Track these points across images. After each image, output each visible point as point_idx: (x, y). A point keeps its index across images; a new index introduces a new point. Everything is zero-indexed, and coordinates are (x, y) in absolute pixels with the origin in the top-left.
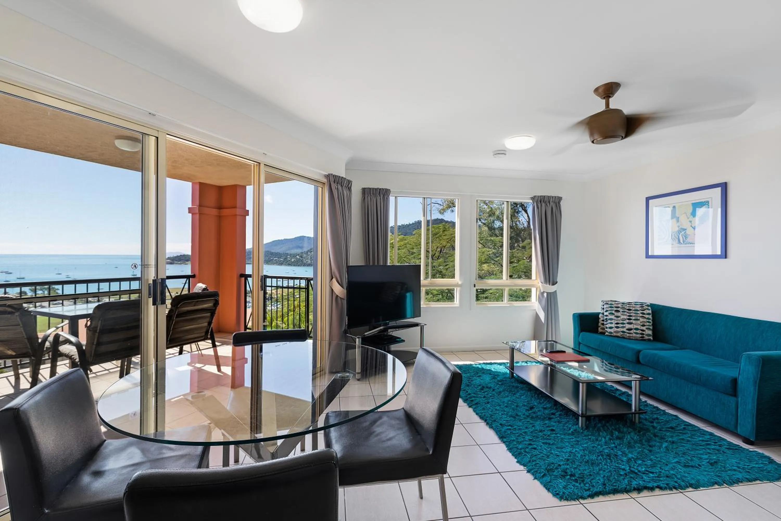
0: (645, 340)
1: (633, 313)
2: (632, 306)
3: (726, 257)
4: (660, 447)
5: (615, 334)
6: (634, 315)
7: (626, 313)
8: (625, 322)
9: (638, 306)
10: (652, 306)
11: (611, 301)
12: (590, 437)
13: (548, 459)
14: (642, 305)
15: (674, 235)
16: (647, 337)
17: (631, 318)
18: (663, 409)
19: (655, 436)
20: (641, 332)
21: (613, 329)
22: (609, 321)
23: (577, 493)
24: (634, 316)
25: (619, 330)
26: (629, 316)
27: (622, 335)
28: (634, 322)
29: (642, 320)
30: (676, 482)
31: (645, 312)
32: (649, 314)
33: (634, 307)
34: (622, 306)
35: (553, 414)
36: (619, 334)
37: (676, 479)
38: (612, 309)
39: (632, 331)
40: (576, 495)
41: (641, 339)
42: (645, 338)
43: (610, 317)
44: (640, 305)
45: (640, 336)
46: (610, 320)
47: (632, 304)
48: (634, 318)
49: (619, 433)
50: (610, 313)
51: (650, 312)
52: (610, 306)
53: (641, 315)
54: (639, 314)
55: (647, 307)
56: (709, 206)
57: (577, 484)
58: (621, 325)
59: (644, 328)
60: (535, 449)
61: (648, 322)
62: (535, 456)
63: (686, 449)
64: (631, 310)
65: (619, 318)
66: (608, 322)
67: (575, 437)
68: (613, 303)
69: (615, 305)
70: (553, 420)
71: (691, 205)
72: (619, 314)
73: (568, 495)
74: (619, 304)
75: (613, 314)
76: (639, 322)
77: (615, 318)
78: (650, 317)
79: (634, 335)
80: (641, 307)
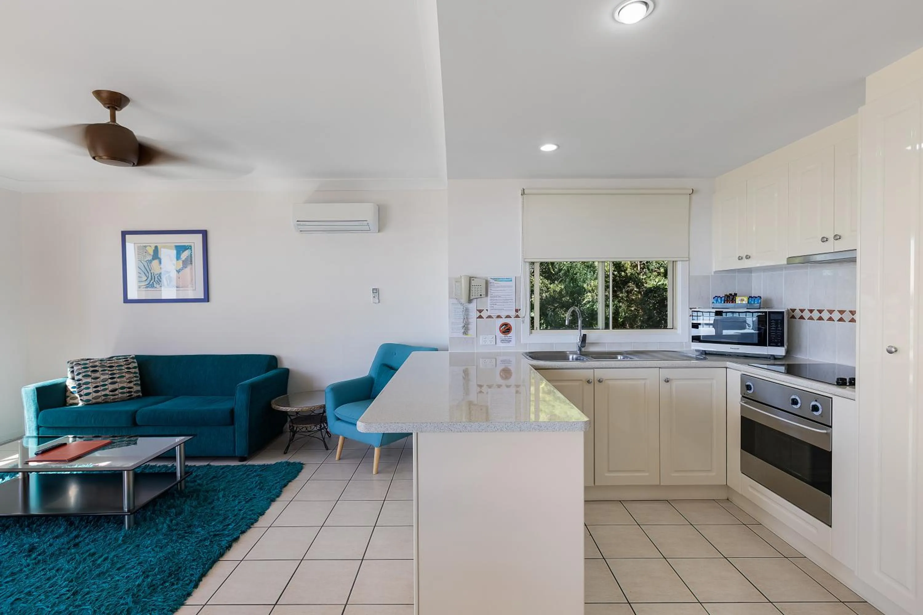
0: (133, 398)
1: (116, 369)
2: (113, 361)
3: (208, 301)
4: (218, 499)
5: (94, 401)
6: (118, 371)
7: (107, 372)
8: (106, 383)
9: (121, 360)
10: (137, 357)
11: (83, 360)
12: (148, 532)
13: (119, 590)
14: (126, 358)
15: (157, 277)
16: (136, 395)
17: (115, 376)
18: (193, 465)
19: (207, 492)
20: (128, 390)
21: (92, 394)
22: (84, 386)
23: (182, 595)
24: (118, 373)
25: (99, 394)
26: (111, 374)
27: (104, 399)
28: (118, 380)
29: (128, 376)
30: (250, 519)
31: (130, 366)
32: (135, 368)
33: (117, 363)
34: (100, 363)
35: (76, 537)
36: (100, 400)
37: (249, 517)
38: (88, 369)
39: (117, 392)
40: (182, 598)
41: (128, 398)
42: (133, 396)
43: (85, 380)
44: (124, 358)
45: (128, 395)
46: (85, 384)
47: (114, 359)
48: (118, 376)
49: (175, 509)
50: (83, 376)
51: (136, 365)
52: (82, 366)
53: (127, 370)
54: (123, 370)
55: (132, 360)
56: (191, 250)
57: (175, 587)
58: (102, 388)
59: (131, 385)
60: (88, 593)
61: (135, 377)
62: (97, 600)
63: (237, 488)
64: (113, 367)
65: (98, 380)
66: (82, 388)
67: (130, 544)
68: (88, 362)
69: (91, 364)
70: (81, 545)
71: (174, 247)
72: (97, 375)
73: (174, 605)
74: (95, 362)
75: (89, 376)
76: (124, 379)
77: (93, 380)
78: (137, 370)
79: (120, 395)
80: (125, 361)
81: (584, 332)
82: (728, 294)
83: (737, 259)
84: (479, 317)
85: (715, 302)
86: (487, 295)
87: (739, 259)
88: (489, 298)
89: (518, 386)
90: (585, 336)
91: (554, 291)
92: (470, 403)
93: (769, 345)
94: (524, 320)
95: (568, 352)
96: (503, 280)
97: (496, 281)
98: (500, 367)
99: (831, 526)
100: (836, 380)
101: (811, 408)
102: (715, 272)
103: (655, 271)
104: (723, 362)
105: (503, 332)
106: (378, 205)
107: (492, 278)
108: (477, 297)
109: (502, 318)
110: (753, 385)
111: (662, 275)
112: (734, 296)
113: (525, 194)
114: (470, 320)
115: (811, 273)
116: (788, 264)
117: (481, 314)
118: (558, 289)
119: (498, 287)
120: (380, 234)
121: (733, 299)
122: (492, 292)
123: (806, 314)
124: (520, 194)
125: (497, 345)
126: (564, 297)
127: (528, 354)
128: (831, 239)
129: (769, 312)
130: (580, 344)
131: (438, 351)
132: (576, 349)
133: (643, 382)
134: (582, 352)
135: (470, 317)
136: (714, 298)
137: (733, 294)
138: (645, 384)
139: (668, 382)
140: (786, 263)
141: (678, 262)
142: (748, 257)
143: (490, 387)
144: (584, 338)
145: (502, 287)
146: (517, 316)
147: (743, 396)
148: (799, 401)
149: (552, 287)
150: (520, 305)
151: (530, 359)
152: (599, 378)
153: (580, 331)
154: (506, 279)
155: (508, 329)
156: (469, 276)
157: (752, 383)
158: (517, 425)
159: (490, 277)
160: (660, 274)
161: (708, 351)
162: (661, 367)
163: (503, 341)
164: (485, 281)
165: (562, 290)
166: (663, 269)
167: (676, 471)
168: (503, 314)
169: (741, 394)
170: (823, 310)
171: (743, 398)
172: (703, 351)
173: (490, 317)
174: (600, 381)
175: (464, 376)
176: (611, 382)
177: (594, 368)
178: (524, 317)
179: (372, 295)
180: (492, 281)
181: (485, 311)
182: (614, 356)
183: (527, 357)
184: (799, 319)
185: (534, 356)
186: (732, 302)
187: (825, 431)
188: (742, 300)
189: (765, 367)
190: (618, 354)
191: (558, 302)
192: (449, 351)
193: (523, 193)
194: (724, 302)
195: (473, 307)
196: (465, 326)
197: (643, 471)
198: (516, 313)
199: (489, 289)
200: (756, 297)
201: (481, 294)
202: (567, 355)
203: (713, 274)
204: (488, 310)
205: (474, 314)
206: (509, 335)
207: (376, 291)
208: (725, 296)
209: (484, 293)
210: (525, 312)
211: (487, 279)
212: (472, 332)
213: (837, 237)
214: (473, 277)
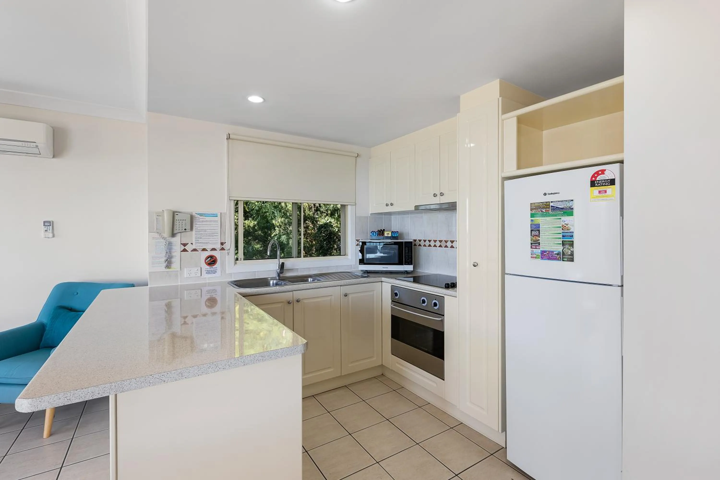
81: (282, 261)
82: (380, 230)
83: (385, 206)
84: (183, 250)
85: (372, 235)
86: (192, 229)
87: (387, 206)
88: (194, 232)
89: (223, 313)
90: (283, 264)
91: (249, 226)
92: (174, 336)
93: (405, 264)
94: (229, 252)
95: (269, 279)
96: (209, 215)
97: (201, 216)
98: (206, 297)
99: (444, 380)
100: (445, 285)
101: (433, 305)
102: (371, 214)
103: (324, 212)
104: (380, 278)
105: (209, 264)
106: (52, 127)
107: (197, 213)
108: (180, 231)
109: (207, 250)
110: (399, 293)
111: (329, 215)
112: (383, 231)
113: (231, 139)
114: (174, 254)
115: (426, 217)
116: (415, 210)
117: (185, 248)
118: (252, 225)
119: (203, 221)
120: (54, 160)
121: (383, 233)
122: (197, 226)
123: (422, 243)
124: (226, 138)
125: (202, 277)
126: (257, 231)
127: (233, 283)
128: (439, 195)
129: (405, 242)
130: (279, 270)
131: (134, 286)
132: (275, 275)
133: (329, 298)
134: (280, 277)
135: (173, 250)
136: (371, 232)
137: (383, 230)
138: (331, 299)
139: (346, 296)
140: (414, 209)
141: (349, 206)
142: (392, 204)
143: (195, 317)
144: (282, 266)
145: (207, 221)
146: (223, 249)
147: (392, 301)
148: (426, 301)
149: (247, 223)
150: (225, 239)
151: (237, 287)
152: (297, 299)
153: (279, 259)
154: (212, 214)
155: (213, 261)
156: (171, 210)
157: (398, 292)
158: (241, 360)
159: (195, 212)
160: (328, 215)
161: (369, 270)
162: (342, 285)
163: (208, 272)
164: (189, 215)
165: (255, 226)
166: (330, 212)
167: (352, 362)
168: (209, 247)
169: (391, 299)
170: (431, 240)
171: (392, 302)
172: (366, 270)
173: (195, 250)
174: (298, 301)
175: (167, 310)
176: (306, 301)
177: (292, 291)
178: (229, 249)
179: (43, 228)
180: (197, 216)
181: (190, 244)
182: (306, 279)
183: (232, 285)
184: (418, 246)
185: (239, 284)
186: (382, 236)
187: (440, 319)
188: (388, 234)
189: (403, 279)
190: (309, 277)
191: (252, 236)
192: (149, 286)
193: (229, 138)
194: (378, 236)
195: (177, 241)
196: (167, 260)
197: (329, 368)
198: (222, 246)
199: (194, 223)
200: (395, 232)
201: (185, 228)
202: (269, 280)
203: (370, 215)
204: (193, 244)
205: (177, 248)
206: (214, 267)
207: (48, 224)
208: (378, 231)
209: (188, 227)
210: (230, 244)
211: (191, 214)
212: (176, 265)
213: (442, 194)
214: (177, 212)
